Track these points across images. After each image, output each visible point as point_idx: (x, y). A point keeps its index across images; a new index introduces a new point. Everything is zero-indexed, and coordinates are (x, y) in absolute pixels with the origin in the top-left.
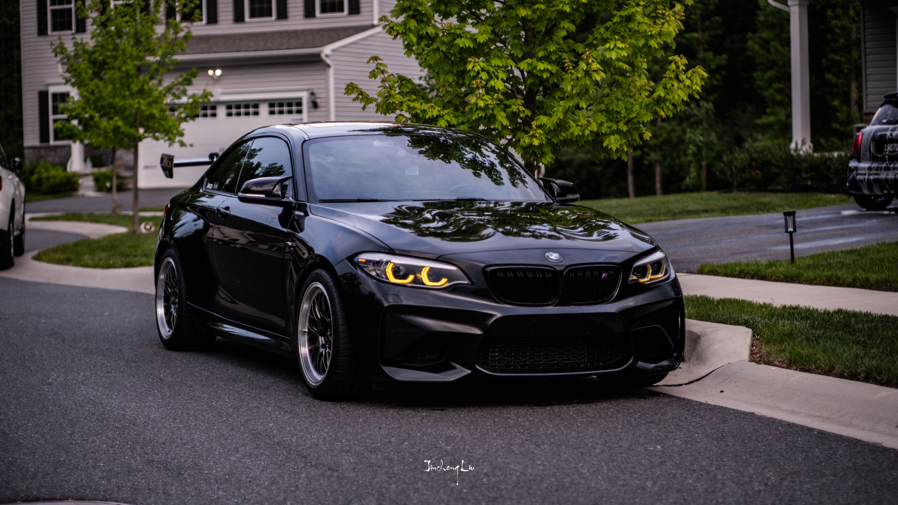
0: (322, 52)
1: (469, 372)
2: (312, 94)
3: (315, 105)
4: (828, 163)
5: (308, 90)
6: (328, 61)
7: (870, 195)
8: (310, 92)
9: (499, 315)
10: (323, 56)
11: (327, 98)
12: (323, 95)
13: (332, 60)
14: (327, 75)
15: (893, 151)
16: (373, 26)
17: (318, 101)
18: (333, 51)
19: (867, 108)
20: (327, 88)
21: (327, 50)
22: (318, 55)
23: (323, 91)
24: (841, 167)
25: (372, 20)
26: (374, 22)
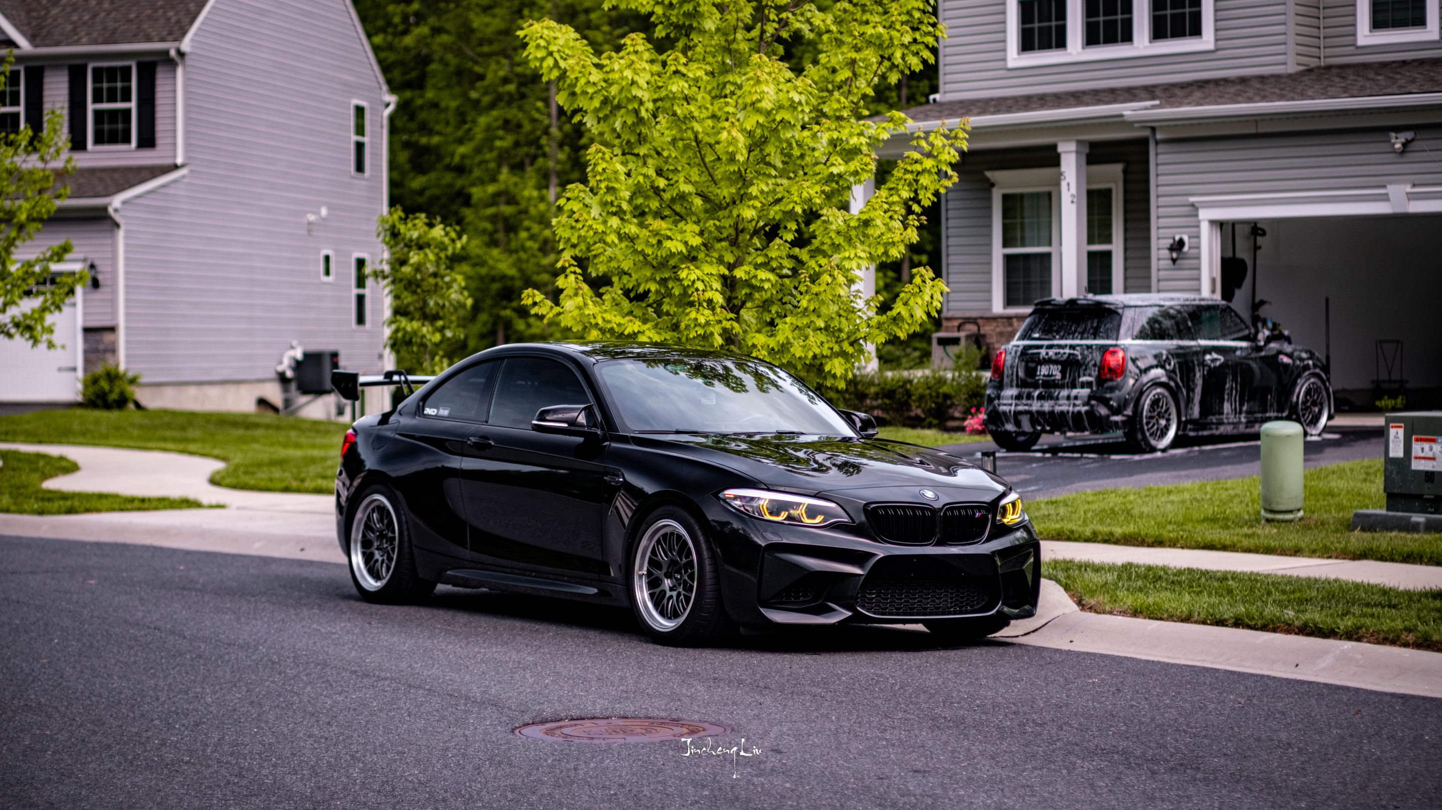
0: (110, 204)
1: (850, 614)
2: (92, 266)
3: (96, 284)
4: (908, 386)
5: (85, 260)
6: (117, 217)
7: (1018, 434)
8: (89, 263)
9: (882, 555)
10: (111, 210)
11: (114, 273)
12: (108, 269)
13: (123, 217)
14: (114, 237)
15: (1048, 376)
16: (176, 167)
17: (100, 277)
18: (125, 203)
20: (114, 259)
21: (116, 201)
22: (104, 209)
23: (109, 262)
24: (928, 392)
25: (175, 157)
26: (179, 161)
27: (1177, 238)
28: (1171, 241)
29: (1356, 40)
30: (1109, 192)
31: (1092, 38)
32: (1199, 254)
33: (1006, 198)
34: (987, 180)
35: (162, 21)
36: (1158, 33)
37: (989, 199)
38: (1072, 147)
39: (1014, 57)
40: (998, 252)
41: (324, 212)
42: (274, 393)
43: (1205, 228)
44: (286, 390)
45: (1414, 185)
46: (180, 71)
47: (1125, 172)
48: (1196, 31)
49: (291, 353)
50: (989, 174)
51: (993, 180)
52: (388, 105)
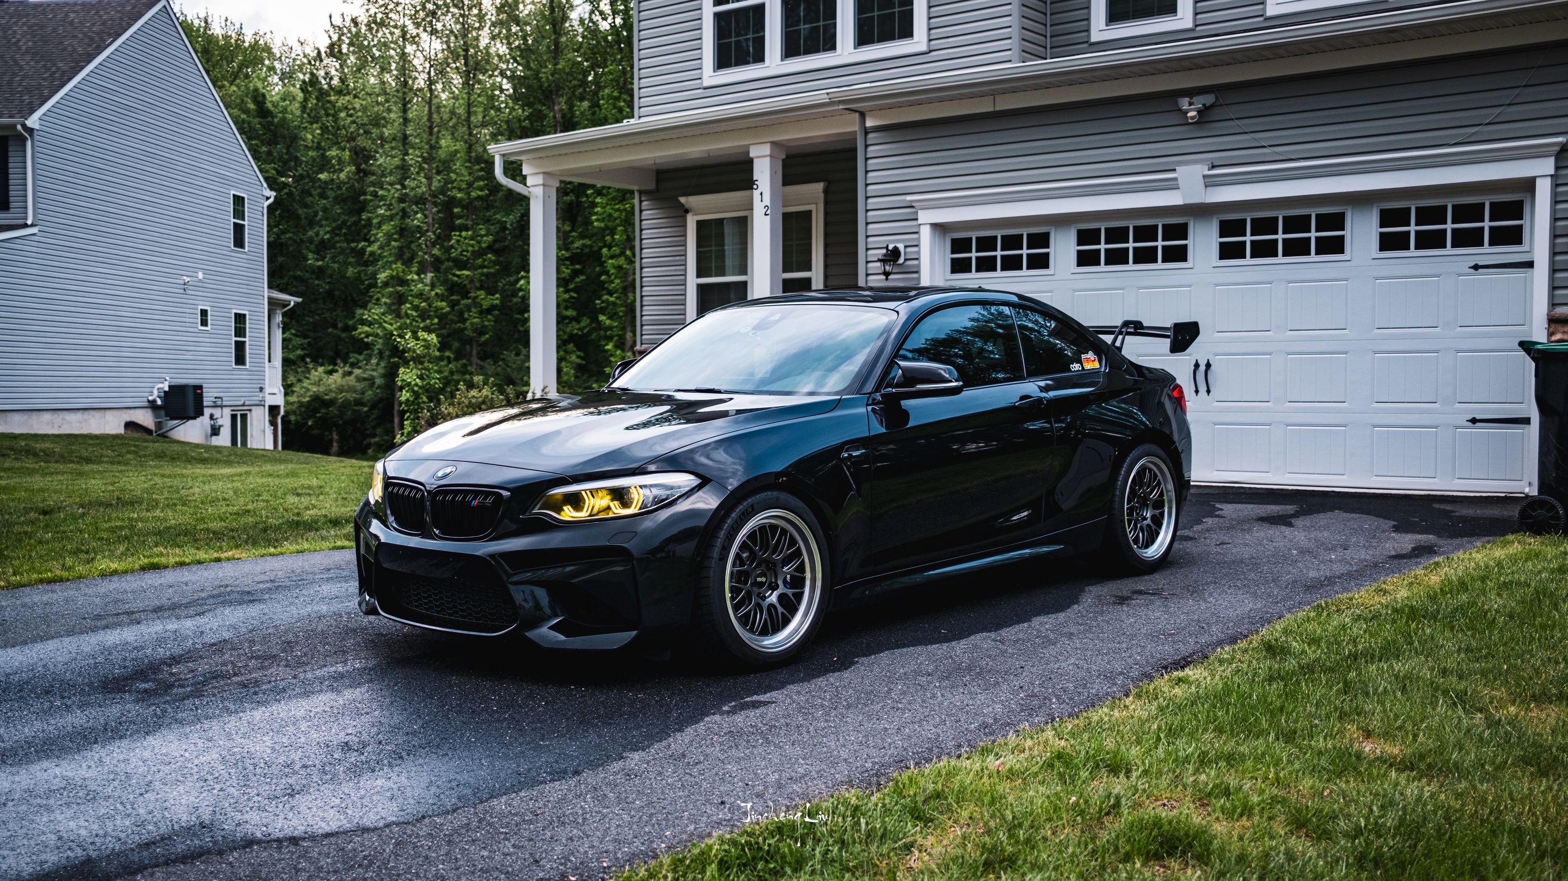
16: (26, 226)
19: (642, 344)
26: (29, 222)
27: (891, 247)
28: (884, 251)
29: (1089, 36)
30: (809, 213)
31: (791, 49)
32: (919, 266)
33: (700, 224)
34: (682, 205)
35: (16, 103)
36: (863, 38)
37: (684, 226)
38: (766, 150)
39: (710, 76)
40: (692, 281)
41: (200, 275)
42: (146, 419)
43: (926, 234)
44: (156, 416)
45: (1213, 167)
46: (29, 144)
47: (826, 192)
48: (907, 32)
49: (160, 385)
50: (682, 200)
51: (687, 206)
52: (268, 198)
